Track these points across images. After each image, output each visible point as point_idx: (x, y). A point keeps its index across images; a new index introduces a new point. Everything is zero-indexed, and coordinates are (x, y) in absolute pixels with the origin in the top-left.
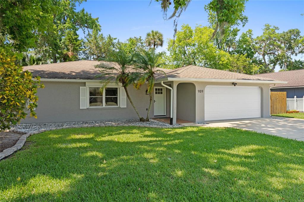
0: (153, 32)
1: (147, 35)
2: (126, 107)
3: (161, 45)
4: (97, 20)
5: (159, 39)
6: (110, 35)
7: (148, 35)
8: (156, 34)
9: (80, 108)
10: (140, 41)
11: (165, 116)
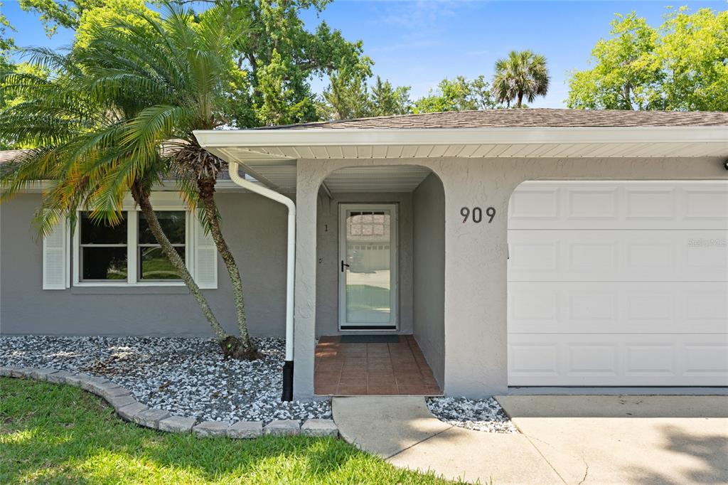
0: (513, 55)
1: (496, 66)
2: (215, 286)
3: (542, 90)
4: (359, 47)
5: (535, 75)
6: (380, 76)
7: (501, 66)
8: (523, 58)
9: (45, 288)
10: (480, 88)
11: (394, 327)
